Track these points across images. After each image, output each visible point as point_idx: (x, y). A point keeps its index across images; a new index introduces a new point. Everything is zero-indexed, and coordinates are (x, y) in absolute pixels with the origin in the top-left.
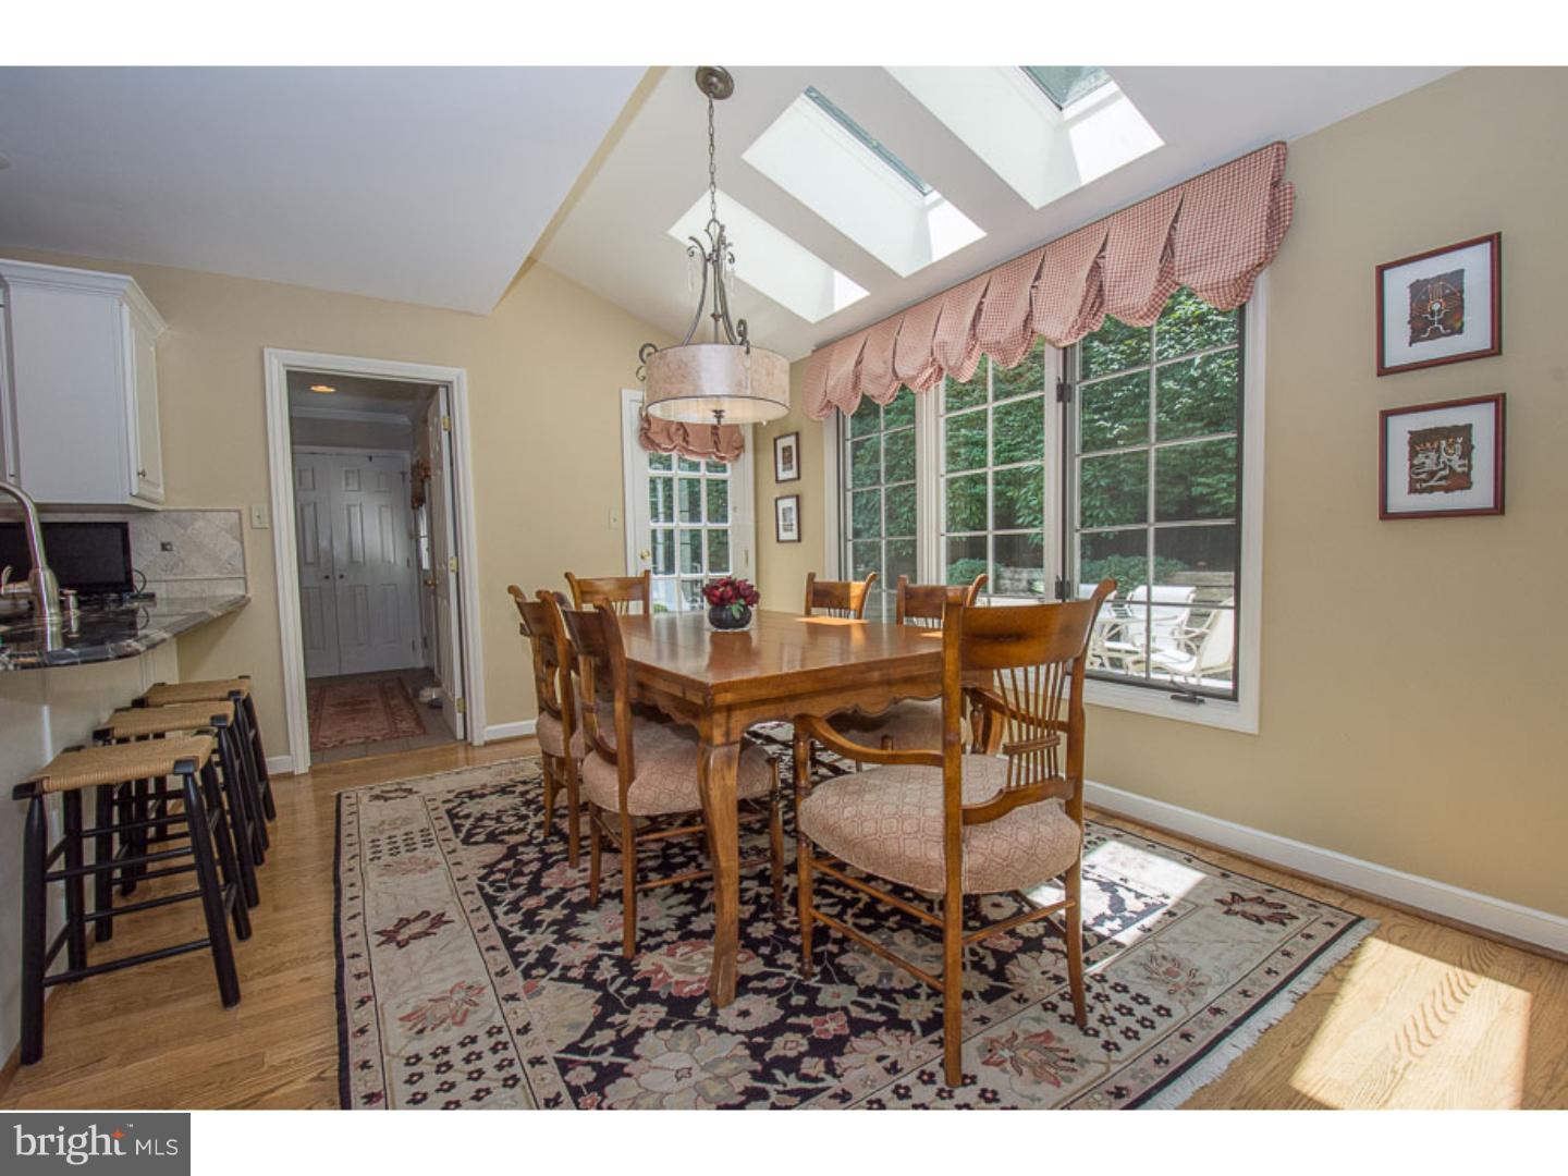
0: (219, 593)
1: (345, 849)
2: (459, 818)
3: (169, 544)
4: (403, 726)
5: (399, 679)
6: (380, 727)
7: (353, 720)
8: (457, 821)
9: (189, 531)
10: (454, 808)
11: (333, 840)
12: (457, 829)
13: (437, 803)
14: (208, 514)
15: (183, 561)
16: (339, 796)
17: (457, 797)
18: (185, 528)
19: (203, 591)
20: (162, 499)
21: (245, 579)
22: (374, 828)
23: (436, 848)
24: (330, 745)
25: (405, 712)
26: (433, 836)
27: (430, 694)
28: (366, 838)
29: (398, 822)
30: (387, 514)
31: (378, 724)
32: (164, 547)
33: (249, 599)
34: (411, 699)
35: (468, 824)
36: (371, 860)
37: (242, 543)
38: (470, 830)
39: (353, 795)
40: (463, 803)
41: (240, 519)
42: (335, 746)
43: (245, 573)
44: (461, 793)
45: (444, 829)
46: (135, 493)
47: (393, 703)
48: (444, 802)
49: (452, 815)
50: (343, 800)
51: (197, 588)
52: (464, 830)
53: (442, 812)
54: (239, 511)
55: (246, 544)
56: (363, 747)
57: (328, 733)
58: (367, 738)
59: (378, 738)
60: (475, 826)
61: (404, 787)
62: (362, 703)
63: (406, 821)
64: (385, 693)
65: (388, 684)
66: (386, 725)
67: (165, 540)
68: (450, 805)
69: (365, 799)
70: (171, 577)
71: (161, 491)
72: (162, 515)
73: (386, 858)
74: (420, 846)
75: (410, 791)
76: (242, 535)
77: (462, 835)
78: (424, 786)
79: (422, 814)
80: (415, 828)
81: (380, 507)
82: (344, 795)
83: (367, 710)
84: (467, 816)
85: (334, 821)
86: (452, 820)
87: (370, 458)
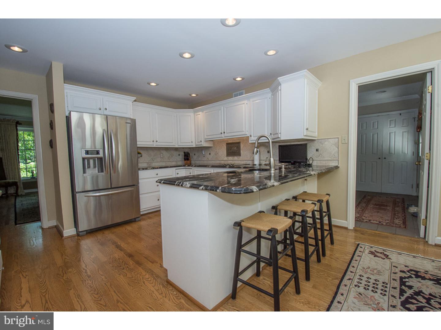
0: (330, 164)
1: (348, 273)
2: (406, 286)
3: (318, 149)
4: (397, 221)
5: (403, 199)
6: (387, 218)
7: (378, 212)
8: (403, 287)
9: (323, 145)
10: (405, 278)
11: (347, 265)
12: (402, 292)
13: (397, 270)
14: (330, 140)
15: (321, 154)
16: (358, 245)
17: (408, 271)
18: (322, 144)
19: (326, 163)
20: (317, 136)
21: (338, 160)
22: (364, 268)
23: (386, 298)
24: (365, 221)
25: (400, 215)
26: (387, 290)
27: (413, 209)
28: (359, 272)
29: (375, 271)
30: (406, 135)
31: (386, 217)
32: (317, 150)
33: (339, 167)
34: (405, 209)
35: (409, 292)
36: (356, 286)
37: (338, 148)
38: (408, 297)
39: (363, 247)
40: (410, 277)
41: (338, 140)
42: (366, 222)
43: (338, 158)
44: (411, 270)
45: (395, 288)
46: (305, 135)
47: (397, 209)
48: (401, 271)
49: (402, 282)
50: (359, 247)
51: (324, 162)
52: (406, 295)
53: (397, 277)
54: (338, 138)
55: (339, 149)
56: (377, 225)
57: (366, 215)
58: (380, 222)
59: (384, 224)
60: (412, 297)
61: (385, 253)
62: (384, 206)
63: (379, 273)
64: (395, 204)
65: (398, 200)
66: (389, 219)
67: (317, 148)
68: (403, 275)
69: (367, 251)
70: (318, 159)
71: (317, 134)
72: (317, 141)
73: (361, 290)
74: (379, 291)
75: (387, 256)
76: (338, 146)
77: (403, 298)
78: (394, 257)
79: (387, 273)
80: (381, 279)
81: (403, 132)
82: (360, 245)
83: (385, 210)
84: (410, 287)
85: (351, 256)
86: (401, 285)
87: (400, 114)
